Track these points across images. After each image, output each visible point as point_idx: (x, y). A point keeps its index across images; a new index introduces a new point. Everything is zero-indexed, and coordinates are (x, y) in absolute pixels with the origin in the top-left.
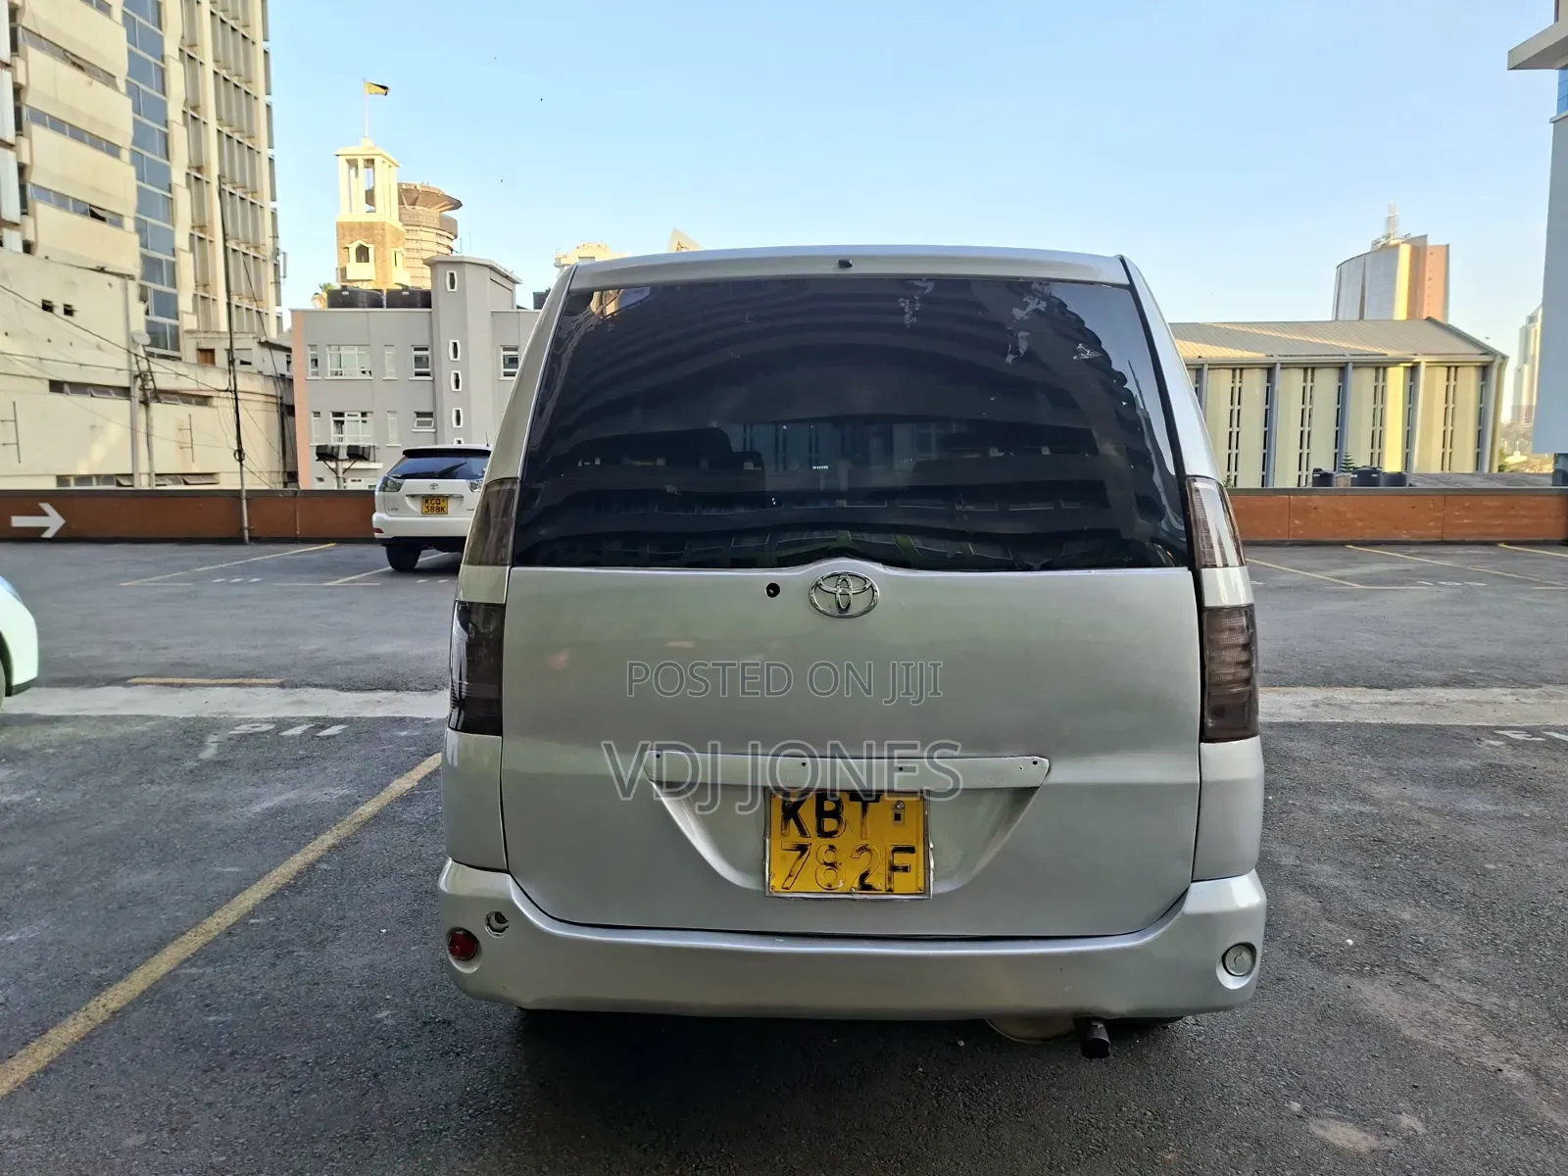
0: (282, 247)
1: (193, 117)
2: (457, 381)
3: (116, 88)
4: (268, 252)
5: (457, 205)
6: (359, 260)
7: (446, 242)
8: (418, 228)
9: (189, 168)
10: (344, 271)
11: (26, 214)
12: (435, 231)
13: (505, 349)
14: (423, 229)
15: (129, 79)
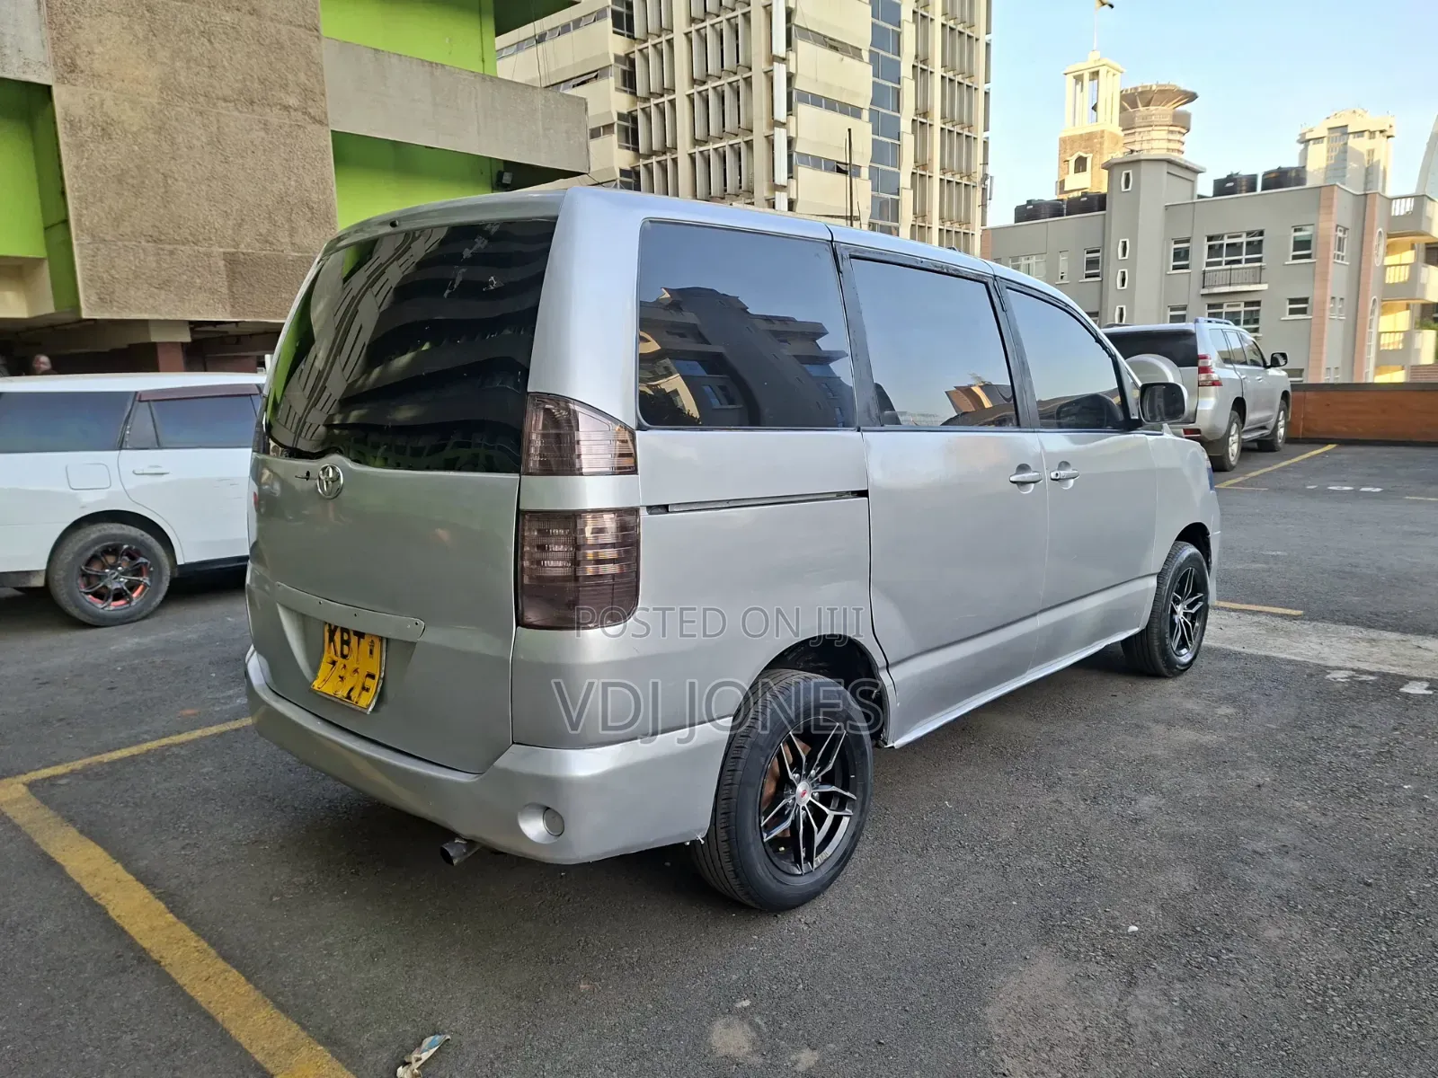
0: (990, 172)
1: (921, 72)
2: (1123, 280)
3: (860, 58)
4: (978, 177)
5: (1192, 97)
6: (1077, 170)
7: (1178, 137)
8: (1150, 128)
9: (916, 115)
10: (1062, 183)
11: (792, 177)
12: (1166, 128)
13: (1176, 243)
14: (1156, 128)
15: (873, 49)
